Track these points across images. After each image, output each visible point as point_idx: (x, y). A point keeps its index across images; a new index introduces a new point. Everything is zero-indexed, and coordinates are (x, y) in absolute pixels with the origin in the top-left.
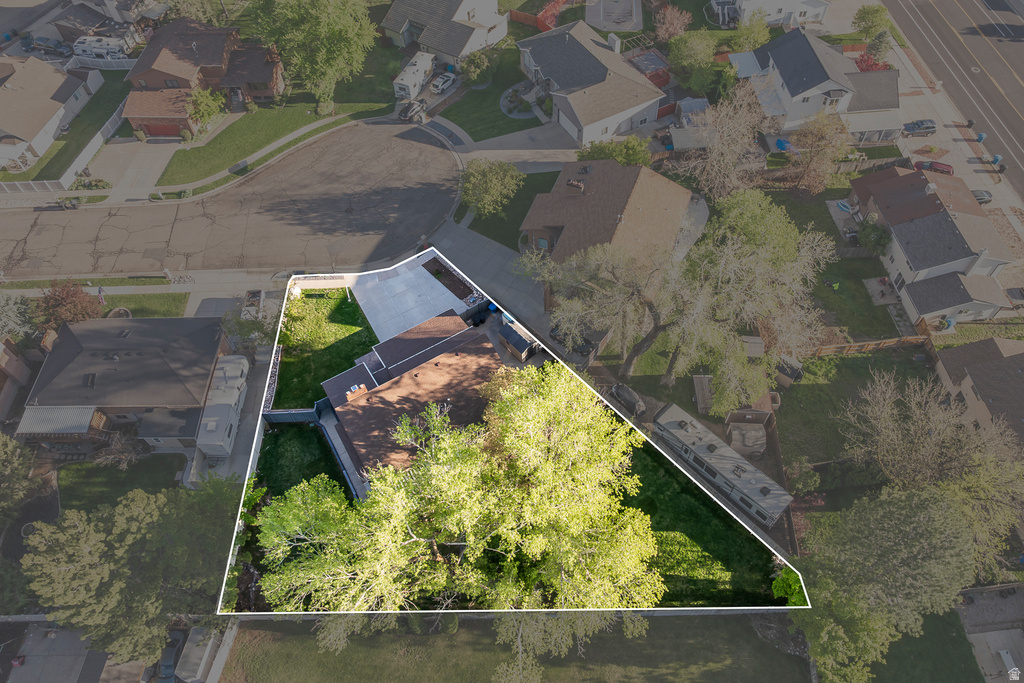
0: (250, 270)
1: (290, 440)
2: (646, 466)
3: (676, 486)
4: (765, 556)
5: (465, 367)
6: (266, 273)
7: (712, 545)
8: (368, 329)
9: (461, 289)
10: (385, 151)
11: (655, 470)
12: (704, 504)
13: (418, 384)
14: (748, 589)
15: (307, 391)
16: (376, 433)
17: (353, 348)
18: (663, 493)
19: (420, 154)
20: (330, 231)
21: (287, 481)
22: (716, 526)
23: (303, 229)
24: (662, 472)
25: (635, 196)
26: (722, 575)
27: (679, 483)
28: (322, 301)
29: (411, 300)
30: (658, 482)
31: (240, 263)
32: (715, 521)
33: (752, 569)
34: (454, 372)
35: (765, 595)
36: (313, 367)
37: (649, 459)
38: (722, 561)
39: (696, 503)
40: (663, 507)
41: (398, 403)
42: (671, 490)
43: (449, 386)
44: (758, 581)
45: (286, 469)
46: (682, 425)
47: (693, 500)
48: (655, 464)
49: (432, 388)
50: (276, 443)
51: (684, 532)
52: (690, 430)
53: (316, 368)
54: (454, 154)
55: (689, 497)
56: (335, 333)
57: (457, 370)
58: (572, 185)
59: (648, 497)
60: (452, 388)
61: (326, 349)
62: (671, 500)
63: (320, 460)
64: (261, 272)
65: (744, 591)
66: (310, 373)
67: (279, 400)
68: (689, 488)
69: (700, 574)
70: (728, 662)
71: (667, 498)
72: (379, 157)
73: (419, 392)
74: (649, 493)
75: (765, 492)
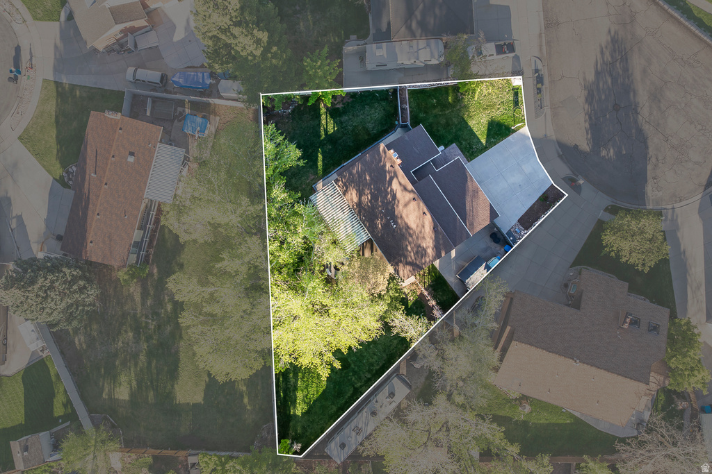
0: (543, 35)
1: (384, 110)
2: (373, 366)
3: (359, 385)
4: (312, 438)
5: (424, 238)
6: (541, 50)
7: (318, 404)
8: (485, 149)
9: (527, 220)
10: (699, 127)
11: (369, 371)
12: (346, 402)
13: (406, 205)
14: (291, 424)
15: (426, 112)
16: (368, 178)
17: (466, 140)
18: (353, 375)
19: (696, 163)
20: (590, 99)
21: (353, 116)
22: (332, 409)
23: (591, 77)
24: (369, 376)
25: (609, 376)
26: (299, 409)
27: (361, 386)
28: (512, 105)
29: (516, 179)
30: (361, 372)
31: (550, 24)
32: (335, 408)
33: (304, 427)
34: (419, 229)
35: (288, 434)
36: (447, 112)
37: (378, 367)
38: (309, 409)
39: (346, 397)
40: (343, 374)
41: (392, 190)
42: (356, 381)
43: (408, 228)
44: (296, 430)
45: (362, 112)
46: (392, 395)
47: (349, 395)
48: (374, 371)
49: (404, 216)
50: (381, 100)
51: (327, 387)
52: (388, 400)
53: (445, 114)
54: (700, 195)
55: (351, 392)
56: (478, 124)
57: (421, 232)
58: (626, 317)
59: (350, 365)
60: (406, 230)
61: (463, 119)
62: (349, 380)
63: (369, 135)
64: (541, 46)
65: (290, 421)
66: (441, 111)
67: (415, 93)
68: (357, 393)
69: (300, 395)
70: (248, 407)
71: (350, 378)
72: (691, 123)
73: (401, 207)
74: (352, 366)
75: (343, 446)
